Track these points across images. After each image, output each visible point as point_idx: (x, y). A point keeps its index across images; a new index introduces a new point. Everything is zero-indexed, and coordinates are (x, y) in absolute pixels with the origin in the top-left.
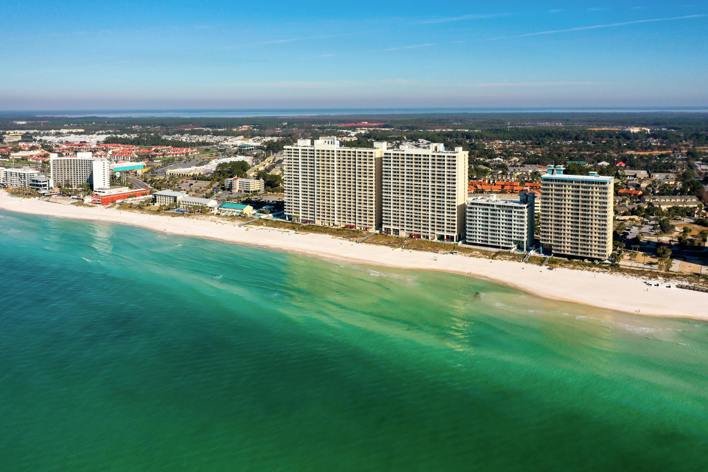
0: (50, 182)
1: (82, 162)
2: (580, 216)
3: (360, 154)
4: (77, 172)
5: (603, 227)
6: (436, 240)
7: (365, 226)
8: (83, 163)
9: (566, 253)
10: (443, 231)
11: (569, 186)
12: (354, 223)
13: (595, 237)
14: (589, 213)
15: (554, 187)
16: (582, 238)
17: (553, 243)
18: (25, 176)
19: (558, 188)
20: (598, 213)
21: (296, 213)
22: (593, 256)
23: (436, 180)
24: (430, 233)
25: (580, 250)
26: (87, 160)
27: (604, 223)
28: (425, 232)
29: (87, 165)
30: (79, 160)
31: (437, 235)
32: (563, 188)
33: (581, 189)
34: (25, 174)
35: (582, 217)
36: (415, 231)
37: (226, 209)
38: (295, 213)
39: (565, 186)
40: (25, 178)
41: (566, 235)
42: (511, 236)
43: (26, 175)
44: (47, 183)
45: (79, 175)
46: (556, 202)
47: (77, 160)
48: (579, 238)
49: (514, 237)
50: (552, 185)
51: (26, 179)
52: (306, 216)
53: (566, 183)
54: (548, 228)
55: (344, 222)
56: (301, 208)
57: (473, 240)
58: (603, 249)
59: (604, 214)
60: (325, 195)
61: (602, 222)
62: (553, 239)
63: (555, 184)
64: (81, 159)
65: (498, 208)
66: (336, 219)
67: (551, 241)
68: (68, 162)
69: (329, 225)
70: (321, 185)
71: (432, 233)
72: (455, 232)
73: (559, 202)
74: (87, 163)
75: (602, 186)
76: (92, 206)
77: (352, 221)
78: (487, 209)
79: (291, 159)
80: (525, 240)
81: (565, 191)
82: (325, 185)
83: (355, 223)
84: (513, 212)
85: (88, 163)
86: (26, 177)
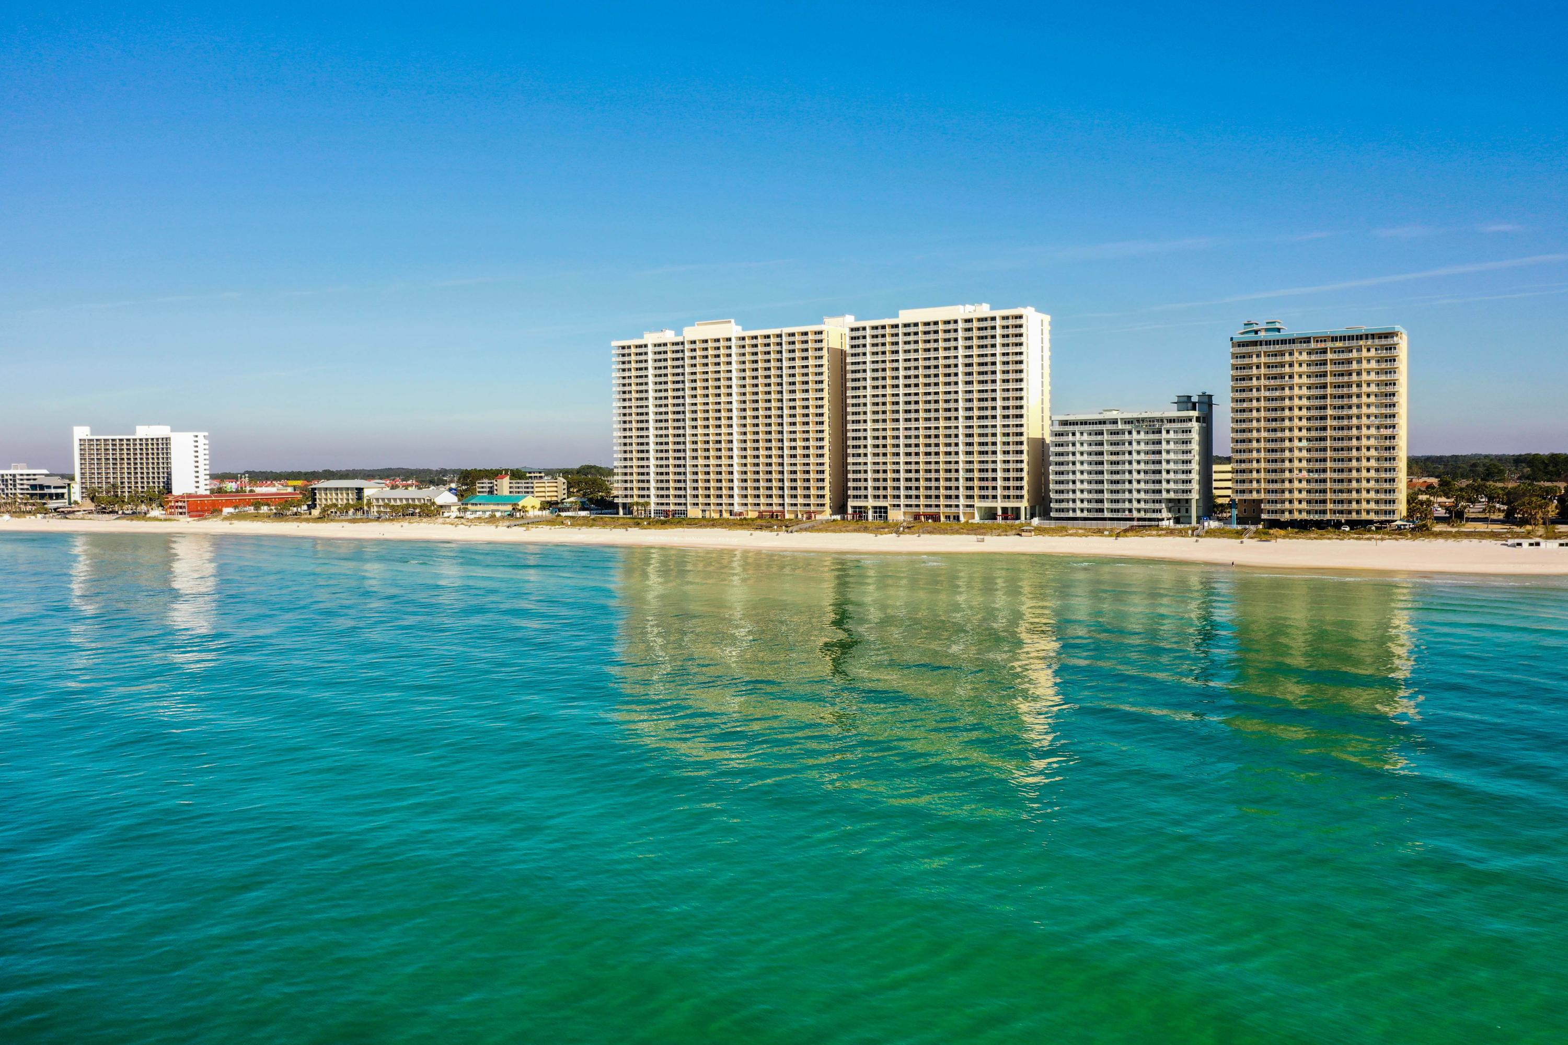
0: (72, 490)
1: (147, 444)
2: (1329, 422)
3: (792, 339)
4: (135, 469)
5: (1388, 443)
6: (977, 519)
7: (807, 509)
8: (150, 446)
9: (1297, 516)
10: (995, 497)
11: (1300, 353)
12: (780, 505)
13: (1368, 470)
14: (1350, 412)
15: (1263, 359)
16: (1336, 476)
17: (1263, 496)
18: (15, 481)
19: (1272, 360)
20: (1373, 410)
21: (643, 496)
22: (1364, 516)
23: (976, 377)
24: (961, 507)
25: (1330, 506)
26: (157, 439)
27: (1389, 432)
28: (950, 506)
29: (158, 449)
30: (141, 440)
31: (980, 508)
32: (1287, 358)
33: (1330, 356)
34: (14, 476)
35: (1335, 423)
36: (927, 506)
37: (478, 507)
38: (639, 496)
39: (1291, 354)
40: (15, 485)
41: (1296, 472)
42: (1160, 491)
43: (18, 477)
44: (65, 491)
45: (139, 475)
46: (1268, 394)
47: (134, 440)
48: (1329, 475)
49: (1168, 491)
50: (1258, 356)
51: (18, 486)
52: (664, 501)
53: (1293, 346)
54: (1250, 461)
55: (755, 504)
56: (653, 484)
57: (1068, 510)
58: (1388, 497)
59: (1388, 411)
60: (711, 445)
61: (1384, 432)
62: (1263, 485)
63: (1265, 352)
64: (144, 437)
65: (1128, 427)
66: (736, 500)
67: (1258, 491)
68: (115, 445)
69: (721, 515)
70: (700, 423)
71: (968, 506)
72: (1022, 497)
73: (1278, 393)
74: (158, 444)
75: (1384, 342)
76: (166, 520)
77: (775, 500)
78: (1101, 433)
79: (630, 370)
80: (1195, 496)
81: (1291, 365)
82: (711, 422)
83: (783, 505)
84: (1164, 432)
85: (160, 446)
86: (18, 482)
